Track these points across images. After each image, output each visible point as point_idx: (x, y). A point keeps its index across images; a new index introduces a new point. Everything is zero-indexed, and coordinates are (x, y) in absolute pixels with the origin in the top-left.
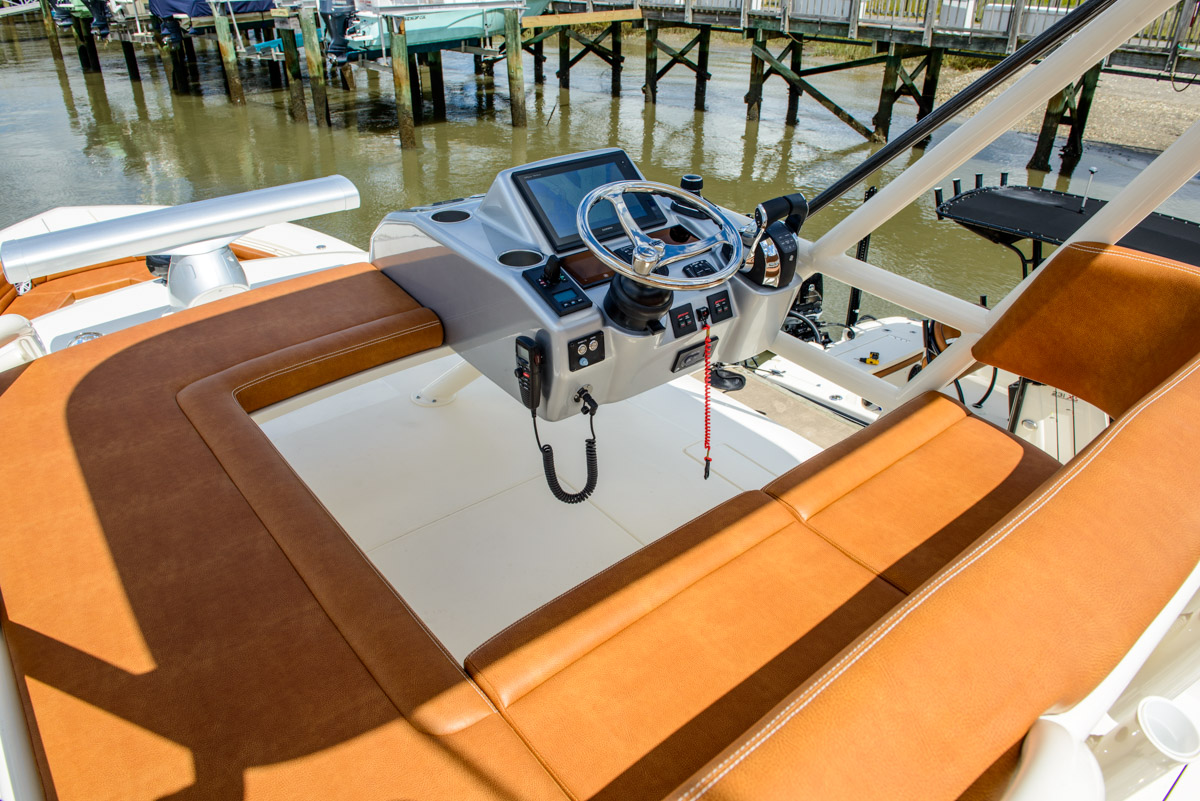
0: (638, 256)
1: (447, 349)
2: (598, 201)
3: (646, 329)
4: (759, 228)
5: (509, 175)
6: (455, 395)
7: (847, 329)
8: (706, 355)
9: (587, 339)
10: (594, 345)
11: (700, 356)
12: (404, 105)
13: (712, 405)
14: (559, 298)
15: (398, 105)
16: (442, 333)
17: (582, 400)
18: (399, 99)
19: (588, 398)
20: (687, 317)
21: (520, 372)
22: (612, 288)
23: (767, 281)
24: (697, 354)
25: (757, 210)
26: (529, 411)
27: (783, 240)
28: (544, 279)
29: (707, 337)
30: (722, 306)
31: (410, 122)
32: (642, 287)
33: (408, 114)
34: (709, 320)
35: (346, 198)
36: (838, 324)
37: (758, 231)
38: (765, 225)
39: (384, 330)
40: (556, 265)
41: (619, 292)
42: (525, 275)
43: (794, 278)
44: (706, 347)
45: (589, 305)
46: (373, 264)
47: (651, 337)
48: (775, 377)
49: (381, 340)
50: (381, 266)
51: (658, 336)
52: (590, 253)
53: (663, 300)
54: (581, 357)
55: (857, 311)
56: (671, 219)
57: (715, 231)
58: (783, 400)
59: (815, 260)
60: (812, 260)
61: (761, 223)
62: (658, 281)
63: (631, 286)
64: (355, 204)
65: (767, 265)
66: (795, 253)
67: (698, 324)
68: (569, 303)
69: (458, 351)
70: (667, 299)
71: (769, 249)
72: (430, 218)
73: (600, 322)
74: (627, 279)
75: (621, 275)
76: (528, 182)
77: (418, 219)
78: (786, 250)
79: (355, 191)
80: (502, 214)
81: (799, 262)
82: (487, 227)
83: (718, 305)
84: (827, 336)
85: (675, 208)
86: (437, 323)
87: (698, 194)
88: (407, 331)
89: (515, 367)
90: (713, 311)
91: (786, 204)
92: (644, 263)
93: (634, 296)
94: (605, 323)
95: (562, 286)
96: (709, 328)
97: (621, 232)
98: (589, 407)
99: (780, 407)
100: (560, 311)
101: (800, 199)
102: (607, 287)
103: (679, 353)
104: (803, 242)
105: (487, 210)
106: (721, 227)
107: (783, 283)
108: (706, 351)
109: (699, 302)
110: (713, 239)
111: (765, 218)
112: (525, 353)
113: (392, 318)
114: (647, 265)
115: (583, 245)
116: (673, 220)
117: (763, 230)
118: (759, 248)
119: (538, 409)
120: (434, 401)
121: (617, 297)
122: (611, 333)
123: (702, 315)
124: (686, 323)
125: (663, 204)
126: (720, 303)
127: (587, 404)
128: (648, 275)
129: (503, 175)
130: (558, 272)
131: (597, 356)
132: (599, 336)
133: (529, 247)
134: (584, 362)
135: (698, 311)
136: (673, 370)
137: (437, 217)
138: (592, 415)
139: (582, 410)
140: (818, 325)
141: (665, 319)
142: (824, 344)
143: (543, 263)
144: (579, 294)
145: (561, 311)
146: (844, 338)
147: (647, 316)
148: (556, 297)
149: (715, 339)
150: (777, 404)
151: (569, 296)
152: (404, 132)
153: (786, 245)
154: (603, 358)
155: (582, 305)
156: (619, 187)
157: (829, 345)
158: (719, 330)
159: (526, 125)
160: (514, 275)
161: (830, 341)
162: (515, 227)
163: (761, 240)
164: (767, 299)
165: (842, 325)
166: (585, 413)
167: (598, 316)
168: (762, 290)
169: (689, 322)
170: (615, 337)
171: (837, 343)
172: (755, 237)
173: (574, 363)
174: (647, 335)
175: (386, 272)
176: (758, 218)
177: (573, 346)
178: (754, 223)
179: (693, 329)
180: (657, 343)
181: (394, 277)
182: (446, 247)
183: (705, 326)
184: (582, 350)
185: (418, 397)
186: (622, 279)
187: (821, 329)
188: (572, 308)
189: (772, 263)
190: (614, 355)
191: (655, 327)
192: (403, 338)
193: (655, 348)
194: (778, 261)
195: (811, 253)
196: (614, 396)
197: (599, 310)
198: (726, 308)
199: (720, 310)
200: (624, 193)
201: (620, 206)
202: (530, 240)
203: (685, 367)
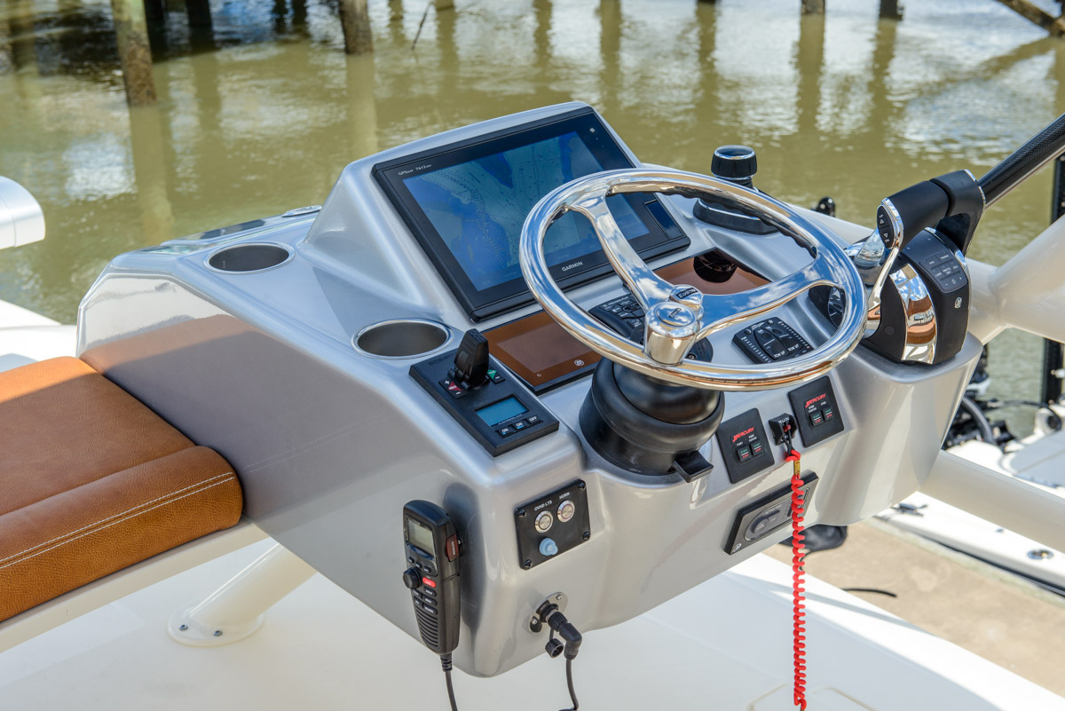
0: (657, 328)
1: (251, 529)
2: (559, 215)
3: (672, 470)
4: (888, 246)
5: (366, 172)
6: (261, 617)
7: (1045, 411)
8: (795, 512)
9: (551, 499)
10: (567, 511)
11: (783, 516)
12: (129, 23)
13: (808, 604)
14: (489, 417)
15: (118, 22)
16: (239, 496)
17: (546, 627)
18: (120, 11)
19: (559, 622)
20: (752, 438)
21: (414, 577)
22: (596, 390)
23: (908, 352)
24: (778, 511)
25: (882, 211)
26: (435, 659)
27: (938, 267)
28: (457, 380)
29: (795, 476)
30: (821, 411)
31: (143, 54)
32: (660, 386)
33: (137, 38)
34: (796, 441)
35: (14, 222)
36: (1026, 403)
37: (887, 254)
38: (900, 240)
39: (118, 499)
40: (478, 349)
41: (613, 397)
42: (416, 373)
43: (966, 342)
44: (795, 496)
45: (552, 426)
46: (84, 359)
47: (684, 484)
48: (906, 519)
49: (111, 521)
50: (103, 364)
51: (696, 483)
52: (544, 317)
53: (703, 409)
54: (542, 537)
55: (1061, 373)
56: (698, 237)
57: (802, 261)
58: (930, 564)
59: (1004, 302)
60: (998, 303)
61: (891, 236)
62: (696, 374)
63: (636, 384)
64: (36, 231)
65: (910, 321)
66: (964, 291)
67: (776, 450)
68: (512, 426)
69: (273, 532)
70: (712, 406)
71: (909, 287)
72: (207, 264)
73: (576, 461)
74: (626, 370)
75: (613, 364)
76: (406, 182)
77: (181, 267)
78: (946, 287)
79: (34, 207)
80: (354, 245)
81: (971, 308)
82: (325, 277)
83: (812, 409)
84: (1003, 428)
85: (702, 216)
86: (228, 478)
87: (748, 184)
88: (165, 499)
89: (404, 565)
90: (804, 422)
91: (940, 195)
92: (669, 339)
93: (644, 404)
94: (586, 463)
95: (492, 392)
96: (797, 457)
97: (604, 270)
98: (564, 642)
99: (925, 580)
100: (494, 445)
101: (966, 182)
102: (586, 384)
103: (741, 514)
104: (977, 267)
105: (324, 242)
106: (813, 252)
107: (945, 354)
108: (794, 506)
109: (773, 405)
110: (799, 279)
111: (898, 227)
112: (425, 537)
113: (131, 473)
114: (677, 344)
115: (533, 301)
116: (702, 239)
117: (896, 251)
118: (889, 287)
119: (455, 654)
120: (218, 633)
121: (609, 409)
122: (601, 481)
123: (782, 430)
124: (752, 451)
125: (680, 209)
126: (816, 404)
127: (557, 635)
128: (680, 364)
129: (354, 170)
130: (484, 365)
131: (575, 533)
132: (576, 489)
133: (415, 312)
134: (549, 547)
135: (773, 424)
136: (728, 548)
137: (221, 261)
138: (570, 657)
139: (548, 648)
140: (984, 407)
141: (708, 447)
142: (1001, 443)
143: (452, 345)
144: (528, 406)
145: (496, 443)
146: (1040, 431)
147: (673, 444)
148: (483, 415)
149: (811, 477)
150: (917, 574)
151: (509, 411)
152: (132, 73)
153: (946, 277)
154: (586, 536)
155: (539, 427)
156: (599, 184)
157: (1012, 446)
158: (816, 459)
159: (371, 50)
160: (393, 375)
161: (1012, 438)
162: (382, 270)
163: (894, 269)
164: (912, 389)
165: (1033, 404)
166: (556, 654)
167: (571, 449)
168: (901, 371)
169: (757, 448)
170: (609, 492)
171: (1029, 440)
172: (882, 264)
173: (529, 552)
174: (676, 481)
175: (114, 375)
176: (885, 228)
177: (524, 515)
178: (877, 237)
179: (766, 462)
180: (695, 496)
181: (131, 385)
182: (240, 319)
183: (789, 454)
184: (544, 523)
185: (183, 628)
186: (617, 370)
187: (993, 416)
188: (519, 436)
189: (920, 315)
190: (608, 527)
191: (690, 464)
192: (158, 516)
193: (692, 506)
194: (931, 311)
195: (997, 289)
196: (616, 611)
197: (573, 434)
198: (828, 413)
199: (817, 419)
200: (609, 196)
201: (605, 224)
202: (417, 299)
203: (753, 540)
